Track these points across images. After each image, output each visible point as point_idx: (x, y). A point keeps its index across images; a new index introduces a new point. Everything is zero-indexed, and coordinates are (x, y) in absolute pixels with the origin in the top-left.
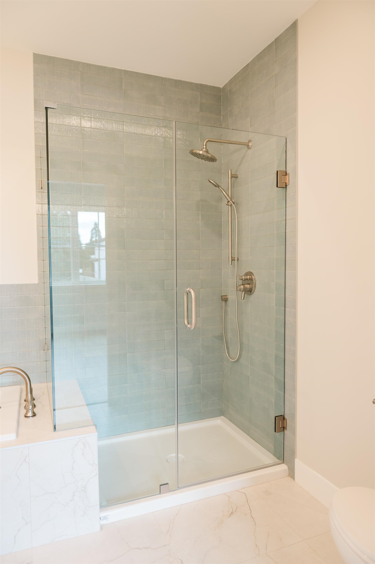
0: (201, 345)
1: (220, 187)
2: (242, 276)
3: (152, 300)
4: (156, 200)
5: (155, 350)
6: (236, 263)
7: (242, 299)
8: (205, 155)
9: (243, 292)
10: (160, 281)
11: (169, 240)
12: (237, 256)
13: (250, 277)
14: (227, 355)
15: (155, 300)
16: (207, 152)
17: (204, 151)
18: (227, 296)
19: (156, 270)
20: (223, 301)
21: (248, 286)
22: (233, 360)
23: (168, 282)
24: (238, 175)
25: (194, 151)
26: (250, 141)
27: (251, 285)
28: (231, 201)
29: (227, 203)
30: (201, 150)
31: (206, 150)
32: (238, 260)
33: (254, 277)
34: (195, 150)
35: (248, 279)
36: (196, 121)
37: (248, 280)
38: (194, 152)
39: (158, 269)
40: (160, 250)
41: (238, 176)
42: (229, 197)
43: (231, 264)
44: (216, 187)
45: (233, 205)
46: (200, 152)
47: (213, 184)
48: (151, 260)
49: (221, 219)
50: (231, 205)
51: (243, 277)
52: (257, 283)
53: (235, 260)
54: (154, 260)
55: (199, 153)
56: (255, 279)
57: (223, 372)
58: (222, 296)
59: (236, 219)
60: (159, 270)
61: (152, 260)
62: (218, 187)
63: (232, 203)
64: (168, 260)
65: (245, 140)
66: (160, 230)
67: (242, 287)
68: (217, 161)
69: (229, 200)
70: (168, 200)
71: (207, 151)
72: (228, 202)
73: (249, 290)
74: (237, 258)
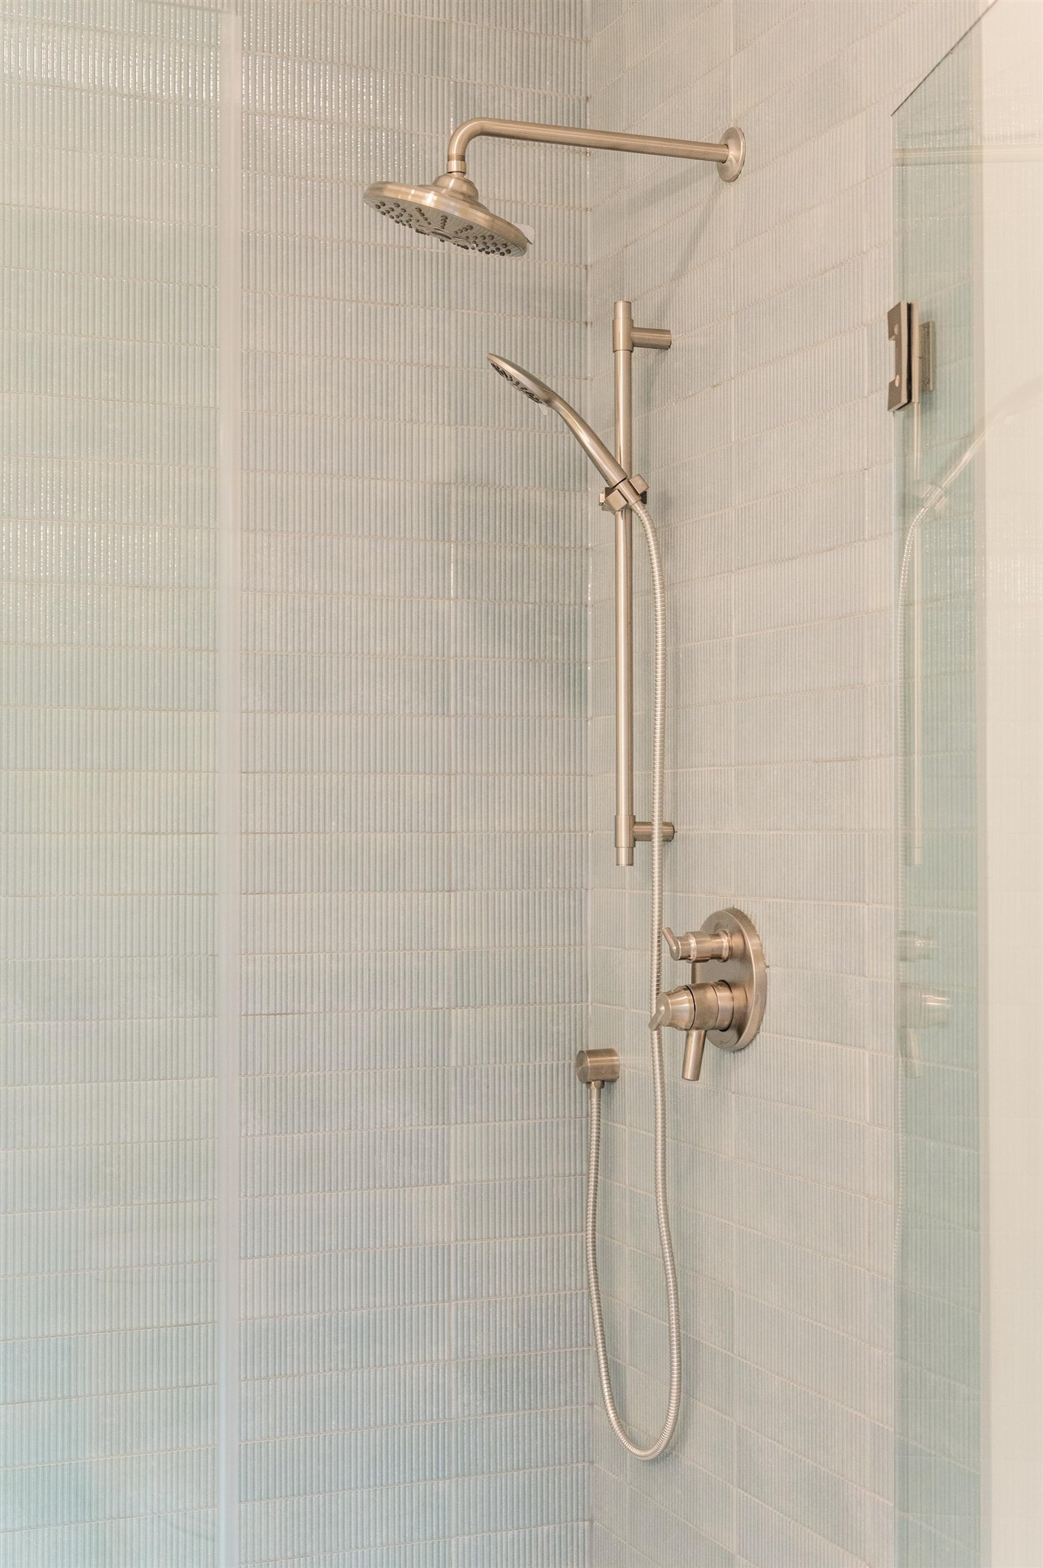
0: (453, 1356)
1: (558, 404)
2: (684, 938)
3: (153, 1079)
4: (183, 473)
5: (162, 1384)
6: (656, 853)
7: (689, 1075)
8: (453, 216)
9: (694, 1033)
10: (204, 964)
11: (258, 716)
12: (661, 815)
13: (737, 941)
14: (612, 1415)
15: (165, 1079)
16: (471, 198)
17: (453, 191)
18: (610, 1052)
19: (178, 893)
20: (589, 1083)
21: (722, 999)
22: (643, 1453)
23: (251, 968)
24: (668, 332)
25: (390, 190)
26: (732, 135)
27: (738, 993)
28: (622, 487)
29: (602, 499)
30: (435, 184)
31: (465, 188)
32: (668, 839)
33: (756, 941)
34: (399, 184)
35: (725, 954)
36: (429, 18)
37: (725, 961)
38: (386, 197)
39: (189, 890)
40: (204, 775)
41: (674, 336)
42: (620, 466)
43: (631, 863)
44: (537, 400)
45: (638, 507)
46: (423, 198)
47: (518, 383)
48: (146, 833)
49: (582, 590)
50: (628, 509)
51: (693, 942)
52: (775, 977)
53: (648, 838)
54: (166, 833)
55: (417, 200)
56: (761, 956)
57: (591, 1521)
58: (581, 1056)
59: (658, 591)
60: (193, 894)
61: (153, 833)
62: (548, 402)
63: (633, 500)
64: (254, 833)
65: (706, 132)
66: (204, 654)
67: (683, 1002)
68: (530, 247)
69: (615, 478)
70: (259, 479)
71: (471, 193)
72: (609, 491)
73: (726, 1023)
74: (665, 824)
